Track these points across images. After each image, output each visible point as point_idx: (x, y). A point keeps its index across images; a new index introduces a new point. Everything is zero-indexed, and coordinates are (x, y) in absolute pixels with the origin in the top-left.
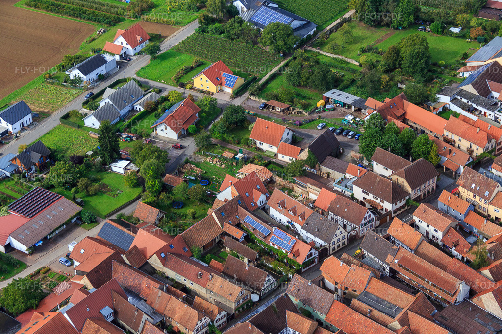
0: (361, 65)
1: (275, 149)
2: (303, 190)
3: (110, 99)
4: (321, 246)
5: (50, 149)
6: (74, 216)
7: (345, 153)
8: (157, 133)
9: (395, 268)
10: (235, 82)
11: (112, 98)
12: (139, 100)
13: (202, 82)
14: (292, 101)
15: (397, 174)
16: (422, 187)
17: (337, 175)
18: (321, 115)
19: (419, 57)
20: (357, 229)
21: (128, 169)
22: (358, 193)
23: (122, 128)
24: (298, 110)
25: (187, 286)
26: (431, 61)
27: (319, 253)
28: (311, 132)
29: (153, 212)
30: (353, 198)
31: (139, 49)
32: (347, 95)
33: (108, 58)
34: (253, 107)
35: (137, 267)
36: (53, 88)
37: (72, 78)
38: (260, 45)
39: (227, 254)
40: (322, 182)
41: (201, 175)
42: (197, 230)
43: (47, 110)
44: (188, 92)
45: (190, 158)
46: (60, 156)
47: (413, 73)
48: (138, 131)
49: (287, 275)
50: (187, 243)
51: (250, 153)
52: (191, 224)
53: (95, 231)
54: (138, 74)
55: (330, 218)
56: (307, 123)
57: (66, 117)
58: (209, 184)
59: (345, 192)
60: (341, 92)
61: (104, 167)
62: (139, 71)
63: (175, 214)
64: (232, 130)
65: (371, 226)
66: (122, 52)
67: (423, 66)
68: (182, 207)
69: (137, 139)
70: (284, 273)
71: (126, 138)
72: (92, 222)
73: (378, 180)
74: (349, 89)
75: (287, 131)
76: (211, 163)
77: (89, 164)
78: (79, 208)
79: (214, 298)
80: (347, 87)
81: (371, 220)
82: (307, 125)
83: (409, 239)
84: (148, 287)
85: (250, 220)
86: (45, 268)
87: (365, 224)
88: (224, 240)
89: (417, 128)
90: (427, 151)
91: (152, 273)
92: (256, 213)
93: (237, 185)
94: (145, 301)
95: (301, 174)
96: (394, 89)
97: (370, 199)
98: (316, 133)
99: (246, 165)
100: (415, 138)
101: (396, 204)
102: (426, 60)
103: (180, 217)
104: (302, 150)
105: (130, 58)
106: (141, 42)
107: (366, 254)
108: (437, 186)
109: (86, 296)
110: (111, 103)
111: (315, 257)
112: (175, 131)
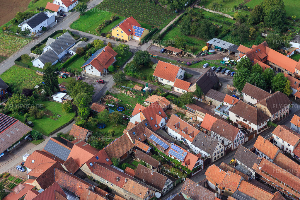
0: (234, 19)
1: (172, 84)
2: (192, 114)
3: (51, 46)
4: (205, 156)
5: (8, 84)
6: (27, 135)
7: (223, 86)
8: (86, 72)
9: (259, 173)
10: (142, 33)
11: (53, 45)
12: (72, 46)
13: (118, 32)
14: (184, 47)
15: (261, 103)
16: (279, 112)
17: (218, 104)
18: (205, 57)
19: (277, 14)
20: (232, 144)
21: (65, 99)
22: (233, 117)
23: (60, 68)
24: (189, 54)
25: (109, 187)
26: (286, 16)
27: (204, 162)
28: (198, 70)
29: (84, 132)
30: (229, 121)
31: (71, 7)
32: (225, 42)
33: (49, 14)
34: (156, 51)
35: (72, 173)
36: (9, 37)
37: (23, 30)
38: (161, 4)
39: (138, 163)
40: (206, 108)
41: (118, 104)
42: (116, 145)
43: (5, 54)
44: (108, 41)
45: (110, 91)
46: (15, 89)
47: (273, 26)
48: (72, 70)
49: (181, 178)
50: (109, 155)
51: (154, 86)
52: (111, 141)
53: (41, 146)
54: (71, 26)
55: (212, 136)
56: (195, 63)
57: (19, 60)
58: (124, 110)
59: (223, 116)
60: (220, 40)
61: (48, 98)
62: (72, 24)
63: (100, 132)
64: (140, 69)
65: (242, 141)
66: (59, 10)
67: (280, 20)
68: (105, 128)
69: (71, 76)
70: (179, 177)
71: (63, 75)
72: (39, 139)
73: (247, 107)
74: (226, 37)
75: (181, 70)
76: (125, 94)
77: (36, 95)
78: (30, 129)
79: (128, 195)
80: (224, 36)
81: (242, 137)
82: (195, 65)
83: (269, 151)
84: (81, 188)
85: (154, 138)
86: (6, 173)
87: (238, 141)
88: (135, 153)
89: (275, 67)
90: (283, 86)
91: (83, 177)
92: (158, 132)
93: (144, 112)
94: (79, 198)
95: (191, 103)
96: (259, 37)
97: (241, 121)
98: (202, 71)
99: (151, 95)
100: (274, 76)
101: (260, 125)
102: (282, 16)
103: (104, 135)
104: (192, 84)
105: (65, 15)
106: (73, 2)
107: (238, 163)
108: (290, 111)
109: (36, 195)
110: (52, 49)
111: (201, 165)
112: (99, 70)
